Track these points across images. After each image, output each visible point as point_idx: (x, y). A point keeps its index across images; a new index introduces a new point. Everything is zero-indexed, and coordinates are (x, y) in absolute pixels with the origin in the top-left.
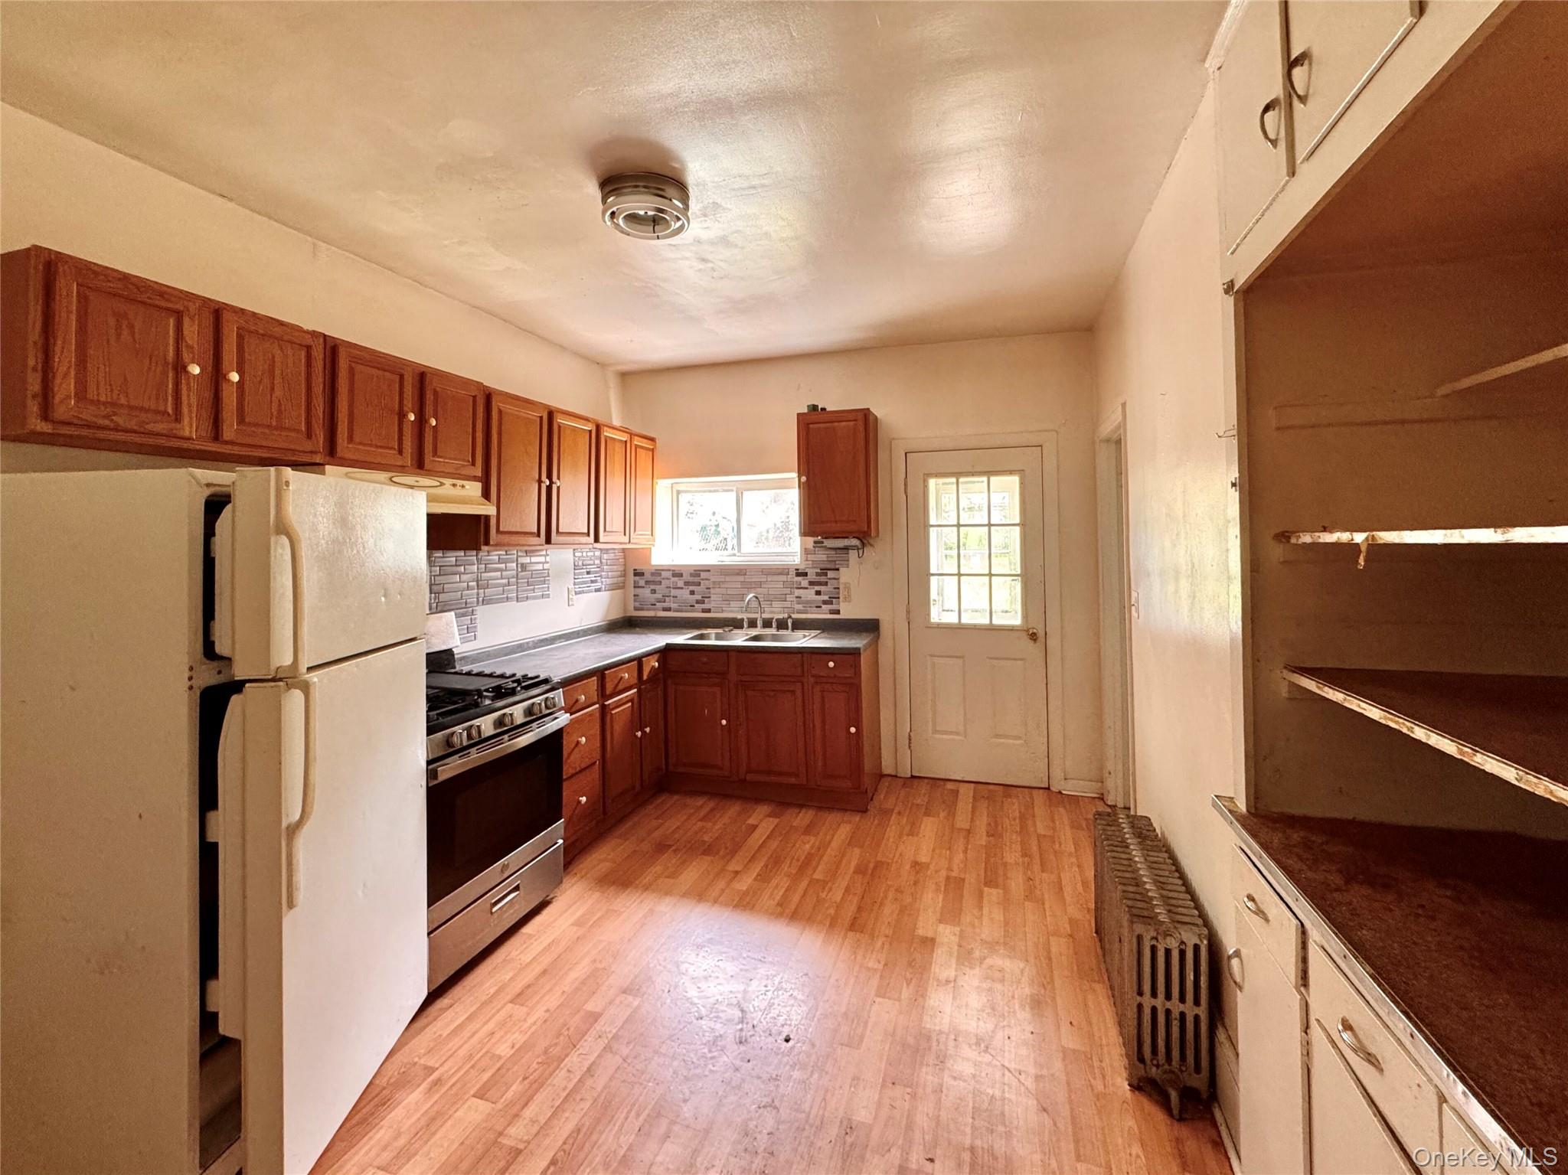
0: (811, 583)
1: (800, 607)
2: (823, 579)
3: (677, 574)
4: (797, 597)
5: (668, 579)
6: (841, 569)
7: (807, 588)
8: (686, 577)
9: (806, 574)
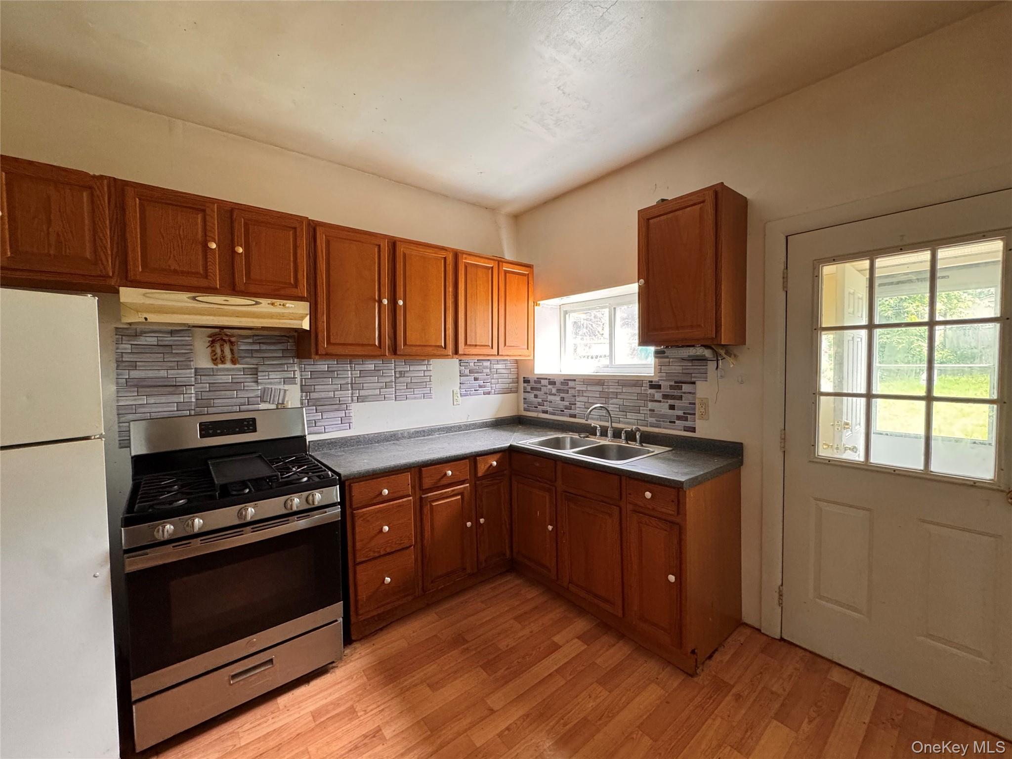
0: (665, 397)
1: (652, 420)
2: (676, 393)
3: (552, 383)
4: (650, 410)
5: (545, 386)
6: (697, 382)
7: (660, 401)
8: (558, 385)
9: (658, 387)
